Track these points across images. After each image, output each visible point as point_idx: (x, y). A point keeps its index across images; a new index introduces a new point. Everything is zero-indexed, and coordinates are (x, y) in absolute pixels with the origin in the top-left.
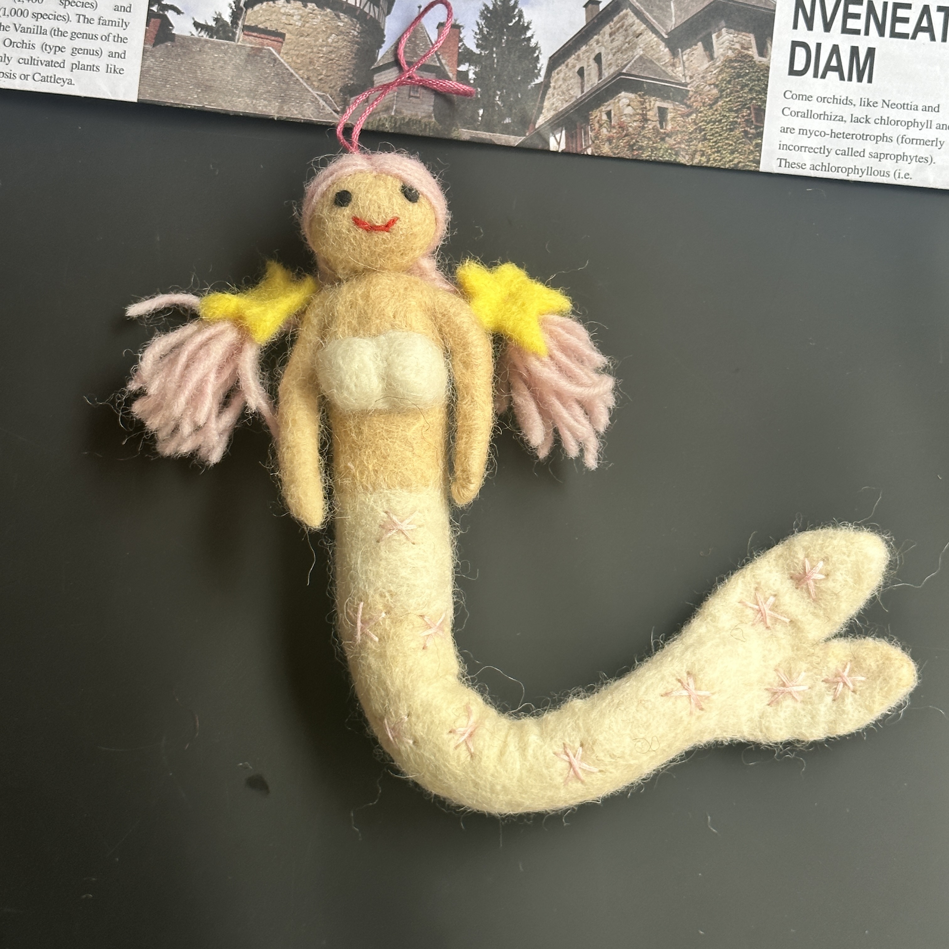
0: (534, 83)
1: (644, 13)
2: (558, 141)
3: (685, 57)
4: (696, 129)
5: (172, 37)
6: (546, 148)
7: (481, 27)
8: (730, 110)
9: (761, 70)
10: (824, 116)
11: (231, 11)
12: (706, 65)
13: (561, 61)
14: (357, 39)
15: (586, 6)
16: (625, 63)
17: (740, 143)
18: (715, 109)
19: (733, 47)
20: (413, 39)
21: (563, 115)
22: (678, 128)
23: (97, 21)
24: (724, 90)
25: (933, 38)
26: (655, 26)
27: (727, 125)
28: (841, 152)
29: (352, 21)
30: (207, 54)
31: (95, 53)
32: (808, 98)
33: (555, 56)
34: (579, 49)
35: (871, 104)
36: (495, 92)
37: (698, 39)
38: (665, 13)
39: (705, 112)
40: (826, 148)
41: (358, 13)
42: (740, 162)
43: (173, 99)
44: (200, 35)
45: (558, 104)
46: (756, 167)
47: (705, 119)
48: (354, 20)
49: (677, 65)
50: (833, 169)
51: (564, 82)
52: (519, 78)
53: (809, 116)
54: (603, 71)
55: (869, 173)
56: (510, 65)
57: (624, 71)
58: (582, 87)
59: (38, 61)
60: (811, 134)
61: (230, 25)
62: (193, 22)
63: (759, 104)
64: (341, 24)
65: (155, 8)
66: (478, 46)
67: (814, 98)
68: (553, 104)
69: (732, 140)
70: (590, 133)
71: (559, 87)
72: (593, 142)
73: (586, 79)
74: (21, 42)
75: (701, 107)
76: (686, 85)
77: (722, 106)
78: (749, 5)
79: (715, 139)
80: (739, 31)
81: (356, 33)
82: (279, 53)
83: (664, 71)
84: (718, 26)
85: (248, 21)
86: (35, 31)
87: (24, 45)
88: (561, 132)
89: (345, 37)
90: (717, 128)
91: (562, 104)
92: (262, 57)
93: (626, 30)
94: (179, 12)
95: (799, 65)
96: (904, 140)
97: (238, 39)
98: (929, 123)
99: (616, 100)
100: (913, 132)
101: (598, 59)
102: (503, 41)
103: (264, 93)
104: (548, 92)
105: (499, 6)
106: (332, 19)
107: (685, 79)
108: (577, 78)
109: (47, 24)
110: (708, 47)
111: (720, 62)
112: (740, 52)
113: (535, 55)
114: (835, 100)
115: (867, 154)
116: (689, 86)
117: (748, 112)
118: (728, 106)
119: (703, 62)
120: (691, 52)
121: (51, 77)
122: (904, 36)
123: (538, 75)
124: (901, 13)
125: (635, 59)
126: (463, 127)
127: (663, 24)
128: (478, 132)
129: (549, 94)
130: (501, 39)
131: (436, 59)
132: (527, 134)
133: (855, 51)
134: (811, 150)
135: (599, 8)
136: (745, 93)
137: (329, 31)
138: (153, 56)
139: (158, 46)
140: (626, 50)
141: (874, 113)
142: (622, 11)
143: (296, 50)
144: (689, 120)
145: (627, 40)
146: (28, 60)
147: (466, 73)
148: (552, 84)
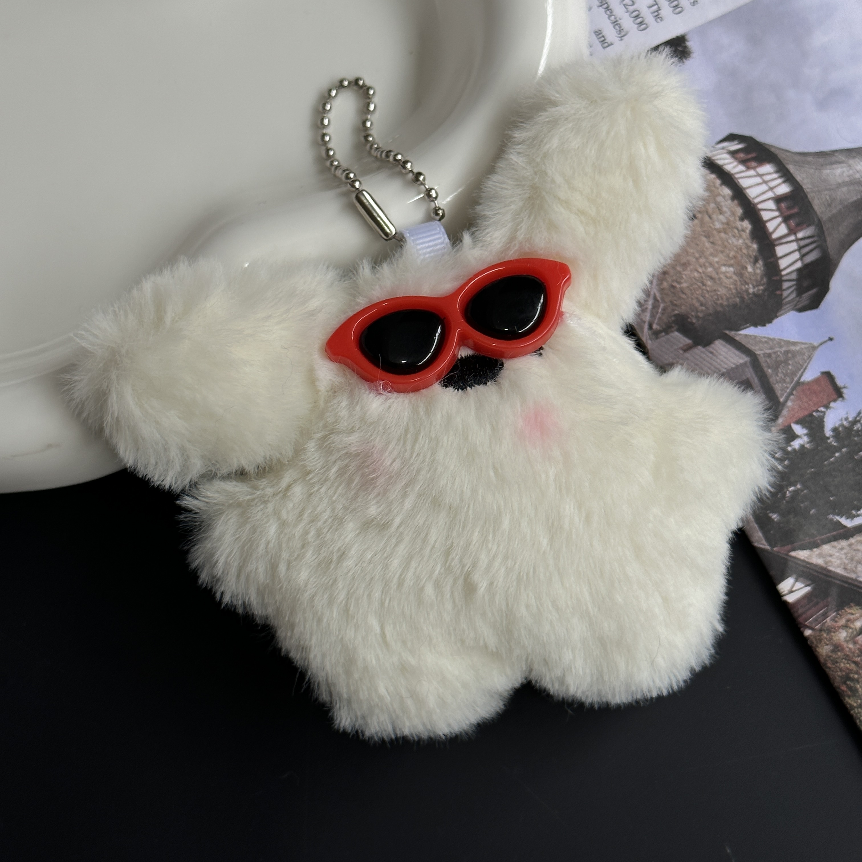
0: (838, 518)
6: (775, 581)
7: (858, 418)
14: (746, 297)
21: (826, 575)
29: (762, 279)
41: (775, 278)
45: (836, 562)
48: (765, 280)
52: (831, 499)
56: (840, 479)
64: (750, 269)
66: (835, 430)
68: (831, 556)
70: (828, 619)
71: (855, 550)
72: (821, 630)
81: (751, 291)
88: (806, 587)
89: (739, 283)
91: (839, 566)
104: (840, 541)
106: (749, 256)
123: (852, 517)
129: (839, 544)
131: (785, 394)
132: (775, 549)
137: (732, 262)
147: (793, 437)
148: (852, 540)
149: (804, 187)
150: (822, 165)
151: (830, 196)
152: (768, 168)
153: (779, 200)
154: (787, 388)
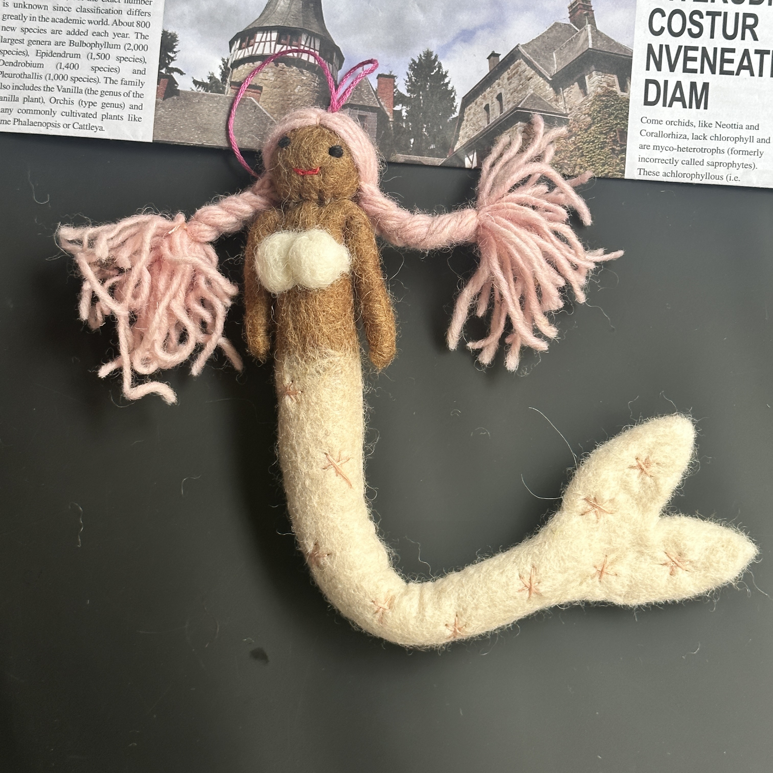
0: (451, 118)
1: (533, 62)
2: (472, 160)
3: (565, 94)
4: (575, 148)
5: (177, 93)
6: (462, 166)
7: (410, 76)
8: (601, 133)
9: (624, 102)
10: (672, 135)
11: (221, 71)
12: (582, 99)
13: (471, 100)
14: (317, 89)
15: (489, 58)
16: (520, 100)
17: (609, 158)
18: (589, 133)
19: (602, 85)
20: (359, 87)
21: (474, 141)
22: (562, 148)
23: (120, 82)
24: (596, 118)
25: (752, 74)
26: (541, 71)
27: (599, 144)
28: (685, 162)
29: (312, 75)
30: (204, 104)
31: (119, 106)
32: (660, 122)
33: (467, 96)
34: (485, 91)
35: (707, 125)
36: (422, 125)
37: (575, 79)
38: (549, 61)
39: (582, 135)
40: (674, 159)
41: (317, 69)
42: (609, 172)
43: (179, 139)
44: (199, 90)
45: (470, 132)
46: (622, 176)
47: (582, 140)
48: (314, 74)
49: (560, 101)
50: (680, 175)
51: (474, 116)
52: (440, 114)
53: (661, 136)
54: (504, 107)
55: (708, 178)
56: (433, 104)
57: (519, 106)
58: (488, 119)
59: (76, 113)
60: (663, 149)
61: (221, 81)
62: (193, 80)
63: (623, 127)
64: (305, 78)
65: (163, 71)
66: (408, 91)
67: (664, 122)
68: (467, 133)
69: (603, 156)
71: (471, 120)
73: (491, 113)
74: (63, 99)
75: (578, 131)
76: (566, 115)
77: (595, 130)
78: (612, 53)
79: (590, 156)
80: (605, 73)
81: (316, 85)
82: (258, 102)
83: (550, 106)
84: (589, 70)
85: (234, 79)
86: (74, 91)
87: (66, 102)
88: (474, 154)
89: (308, 88)
90: (592, 147)
91: (474, 132)
92: (246, 105)
93: (520, 75)
94: (182, 73)
95: (652, 98)
96: (733, 151)
97: (227, 92)
98: (752, 138)
99: (514, 129)
100: (740, 146)
101: (499, 97)
102: (427, 86)
103: (249, 132)
104: (462, 124)
105: (424, 60)
106: (297, 74)
107: (566, 111)
108: (484, 112)
109: (82, 85)
110: (583, 86)
111: (592, 97)
112: (607, 89)
113: (452, 96)
114: (680, 123)
115: (705, 163)
116: (569, 116)
117: (615, 134)
118: (599, 130)
119: (579, 97)
120: (569, 90)
121: (87, 125)
122: (730, 73)
123: (455, 111)
124: (727, 56)
125: (527, 97)
126: (399, 152)
127: (547, 70)
128: (410, 156)
129: (463, 125)
130: (426, 85)
131: (377, 102)
132: (448, 156)
133: (693, 85)
134: (663, 161)
135: (499, 60)
136: (611, 120)
137: (295, 84)
138: (163, 107)
139: (167, 100)
140: (520, 90)
141: (710, 132)
142: (516, 61)
143: (271, 99)
144: (570, 141)
145: (521, 83)
146: (69, 113)
147: (400, 112)
148: (465, 118)
149: (280, 25)
150: (274, 9)
151: (293, 16)
152: (259, 36)
153: (278, 42)
154: (374, 99)
